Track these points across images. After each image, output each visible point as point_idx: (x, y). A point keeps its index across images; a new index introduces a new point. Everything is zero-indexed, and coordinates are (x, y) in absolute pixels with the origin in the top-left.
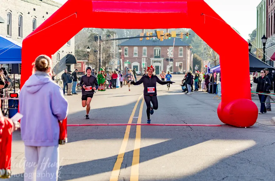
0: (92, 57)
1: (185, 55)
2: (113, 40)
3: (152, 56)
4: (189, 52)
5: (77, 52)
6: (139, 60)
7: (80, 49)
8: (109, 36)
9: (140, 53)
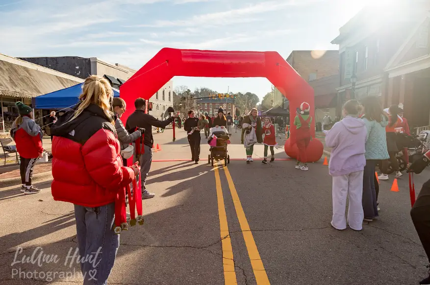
0: (183, 108)
1: (232, 107)
2: (194, 99)
3: (215, 108)
4: (234, 106)
5: (174, 106)
6: (208, 110)
7: (177, 104)
8: (192, 97)
9: (208, 107)
